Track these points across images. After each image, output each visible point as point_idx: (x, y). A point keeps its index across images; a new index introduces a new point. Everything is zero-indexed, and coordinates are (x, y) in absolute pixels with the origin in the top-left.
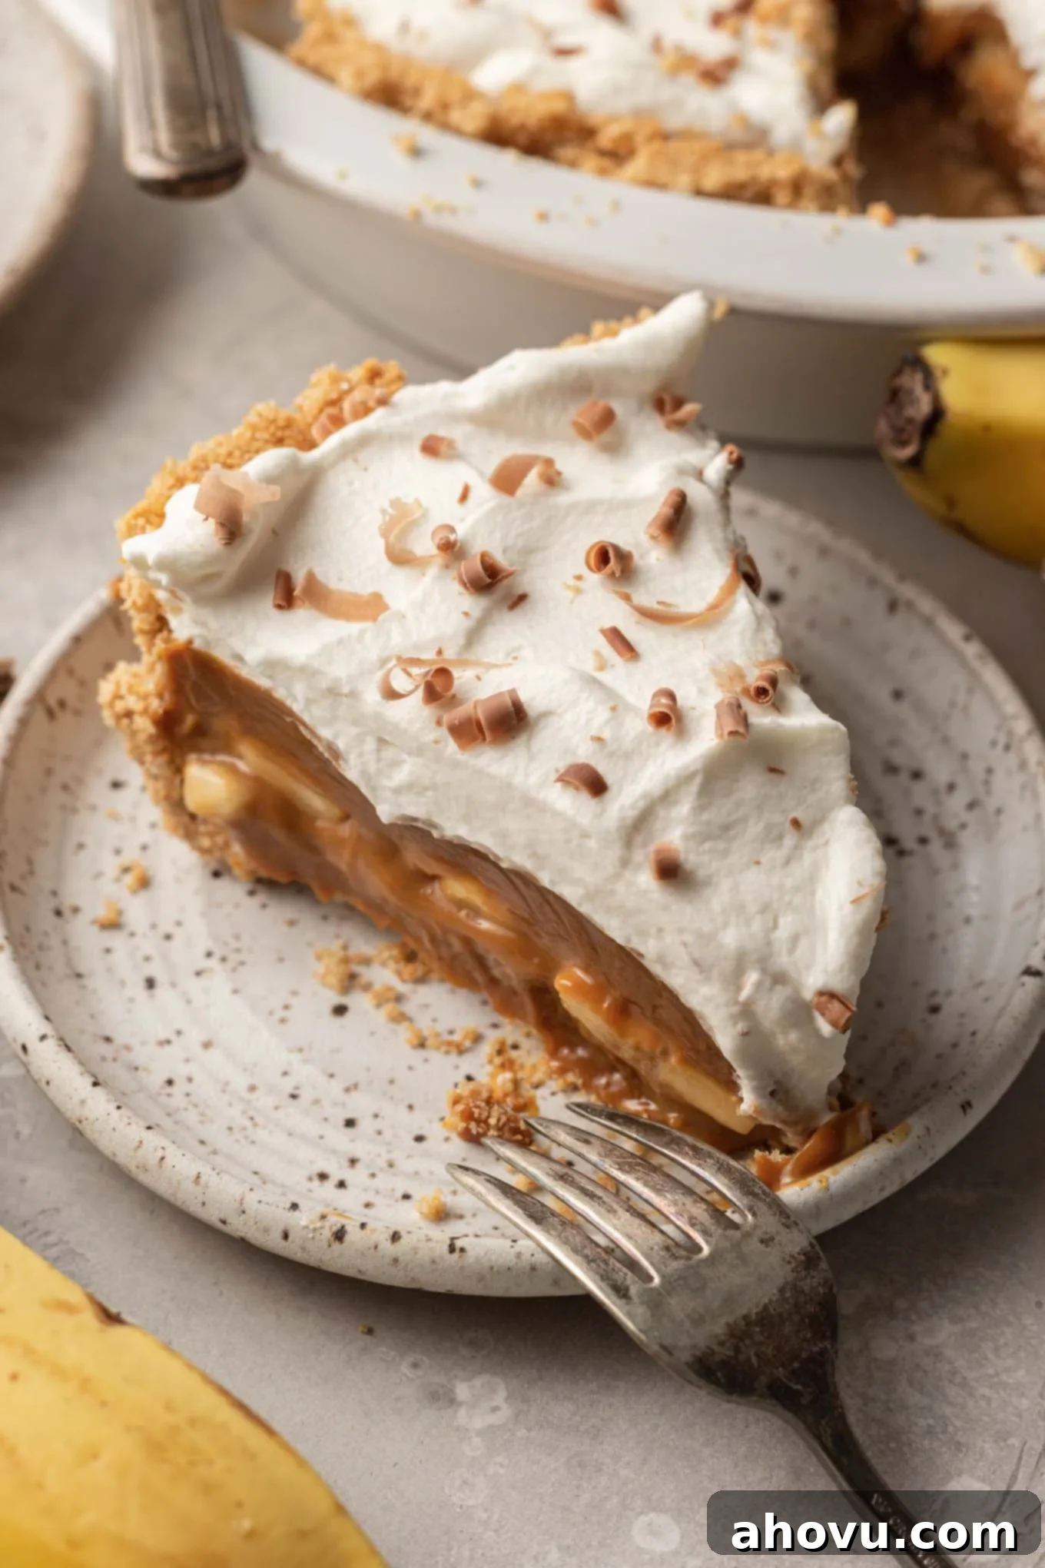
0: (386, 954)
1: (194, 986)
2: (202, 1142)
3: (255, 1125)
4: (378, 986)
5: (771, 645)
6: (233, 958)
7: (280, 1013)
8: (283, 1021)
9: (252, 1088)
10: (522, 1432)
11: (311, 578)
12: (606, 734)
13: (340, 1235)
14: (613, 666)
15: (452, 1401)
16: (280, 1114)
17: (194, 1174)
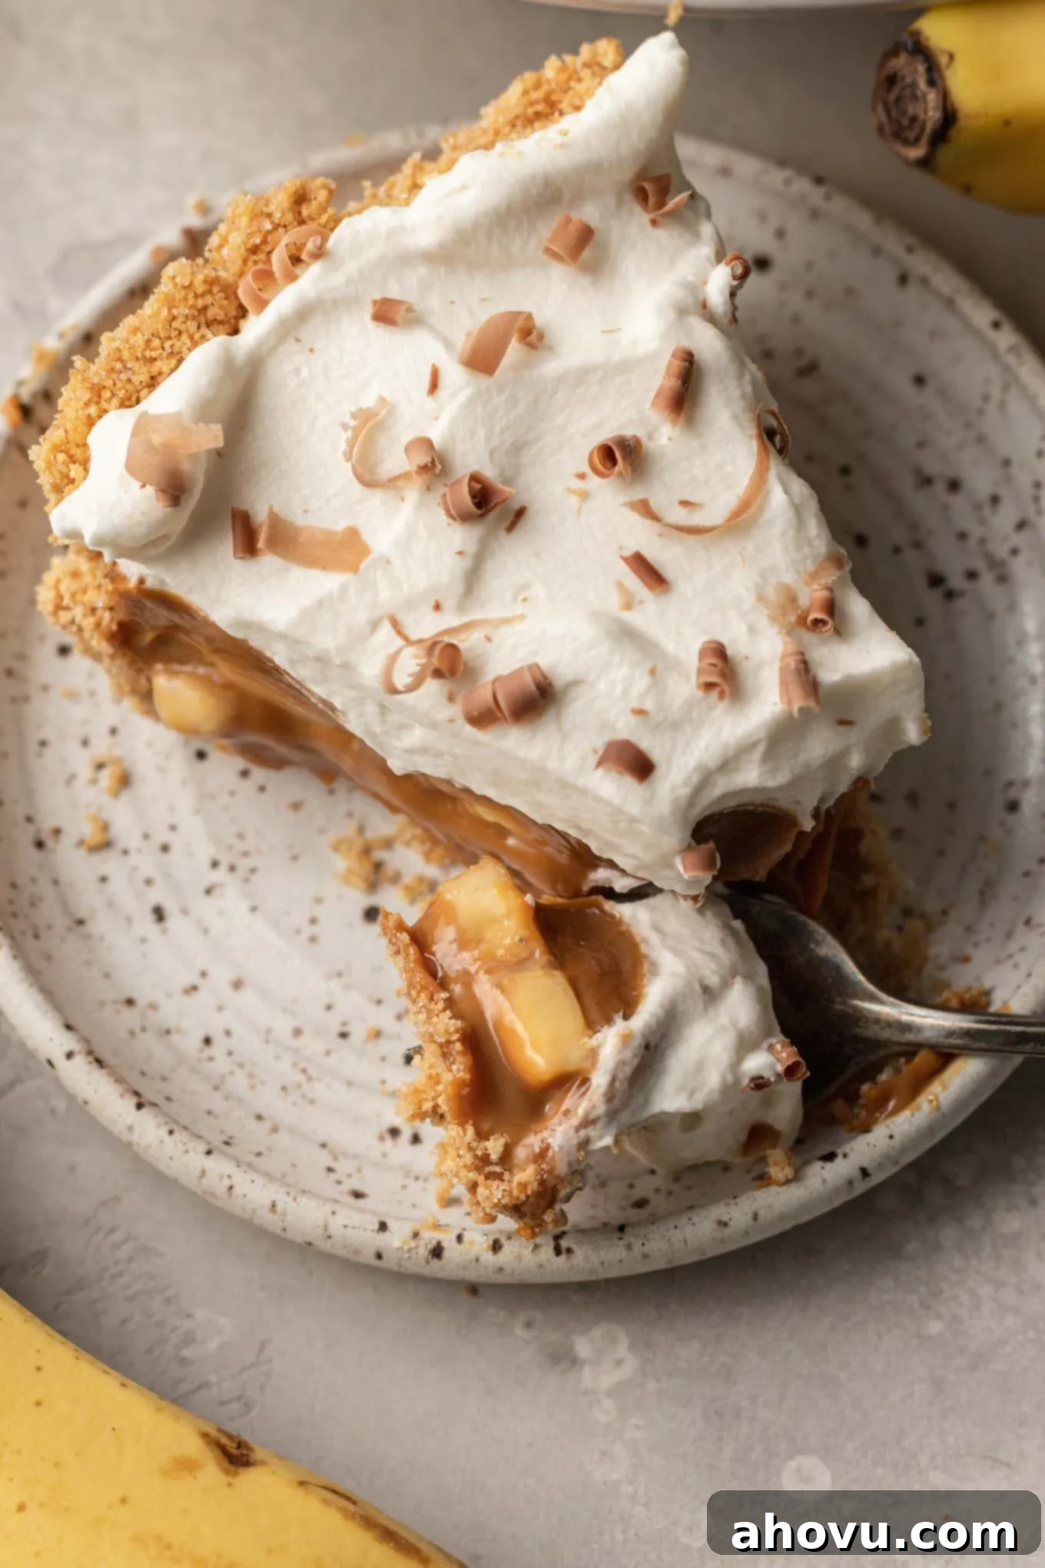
0: (408, 834)
1: (205, 908)
2: (259, 1117)
3: (310, 1079)
4: (407, 879)
5: (816, 542)
6: (244, 864)
7: (308, 930)
8: (313, 939)
9: (297, 1032)
10: (651, 1385)
11: (275, 520)
12: (649, 705)
13: (437, 1252)
14: (641, 602)
15: (574, 1362)
16: (332, 1061)
17: (268, 1202)
